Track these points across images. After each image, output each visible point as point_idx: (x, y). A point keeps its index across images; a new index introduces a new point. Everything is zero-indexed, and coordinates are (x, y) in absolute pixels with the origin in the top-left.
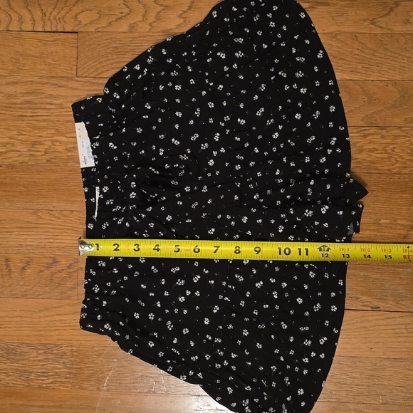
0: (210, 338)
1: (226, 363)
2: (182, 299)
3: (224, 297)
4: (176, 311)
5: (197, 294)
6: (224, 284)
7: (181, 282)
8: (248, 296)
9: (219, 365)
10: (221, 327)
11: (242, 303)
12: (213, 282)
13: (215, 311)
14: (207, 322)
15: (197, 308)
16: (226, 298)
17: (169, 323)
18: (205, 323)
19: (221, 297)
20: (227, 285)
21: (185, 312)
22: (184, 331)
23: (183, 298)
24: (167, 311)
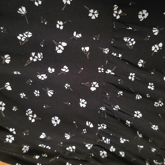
0: (91, 126)
1: (112, 149)
2: (43, 77)
3: (105, 70)
4: (37, 93)
5: (65, 69)
6: (106, 51)
7: (37, 57)
8: (140, 65)
9: (105, 153)
10: (103, 109)
11: (132, 77)
12: (87, 49)
13: (93, 89)
14: (83, 103)
15: (67, 86)
16: (109, 71)
17: (30, 111)
18: (81, 105)
19: (101, 70)
20: (110, 53)
21: (50, 93)
22: (53, 122)
23: (44, 75)
24: (23, 95)
